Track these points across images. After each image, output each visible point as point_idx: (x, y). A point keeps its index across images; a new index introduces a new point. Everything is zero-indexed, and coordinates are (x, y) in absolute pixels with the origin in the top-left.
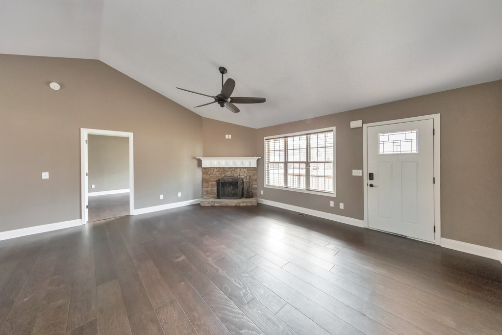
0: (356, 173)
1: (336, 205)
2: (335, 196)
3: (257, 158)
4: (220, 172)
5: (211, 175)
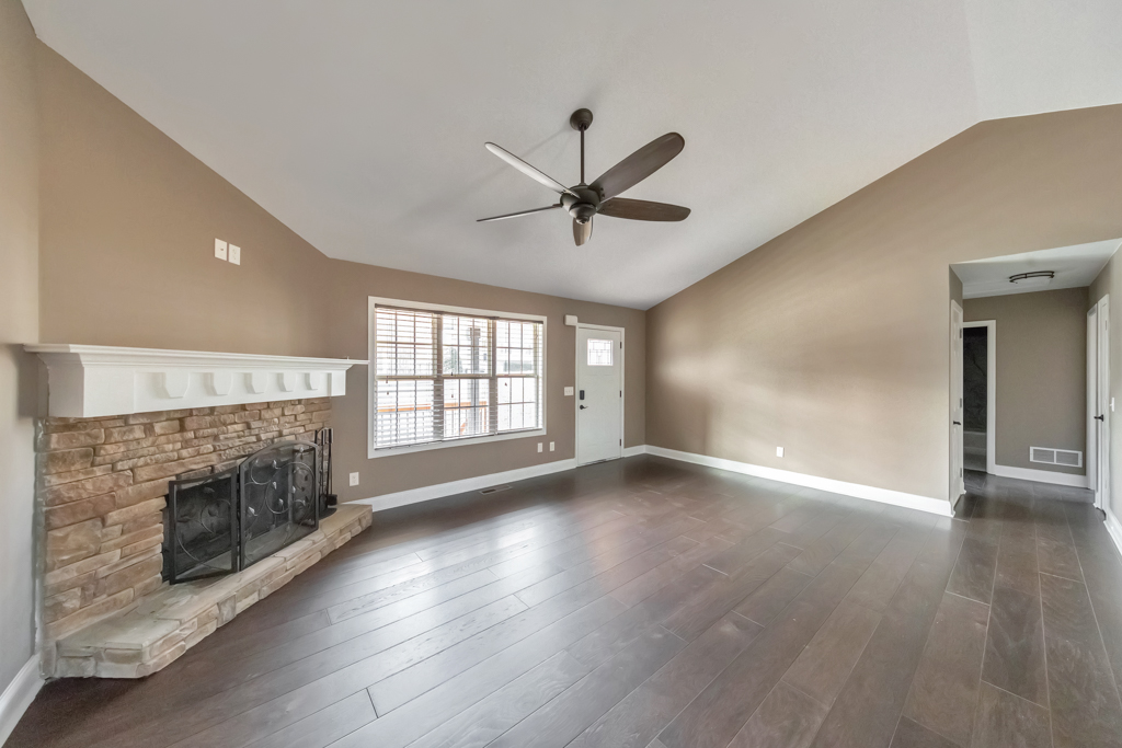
0: (568, 391)
1: (546, 447)
2: (544, 433)
3: (350, 362)
4: (191, 435)
5: (130, 463)
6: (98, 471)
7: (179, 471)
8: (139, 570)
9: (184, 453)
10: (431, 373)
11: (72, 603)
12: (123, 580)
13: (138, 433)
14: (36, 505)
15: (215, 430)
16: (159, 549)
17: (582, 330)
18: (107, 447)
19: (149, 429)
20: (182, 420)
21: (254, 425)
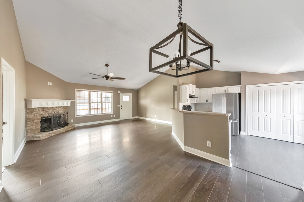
0: (118, 106)
1: (113, 116)
2: (113, 113)
3: (71, 100)
4: (44, 111)
5: (36, 114)
6: (33, 115)
7: (43, 116)
8: (38, 129)
9: (43, 114)
10: (88, 102)
11: (30, 132)
12: (36, 130)
13: (37, 110)
14: (26, 119)
15: (48, 111)
16: (40, 127)
17: (121, 94)
18: (34, 112)
19: (39, 110)
20: (43, 109)
21: (54, 110)
